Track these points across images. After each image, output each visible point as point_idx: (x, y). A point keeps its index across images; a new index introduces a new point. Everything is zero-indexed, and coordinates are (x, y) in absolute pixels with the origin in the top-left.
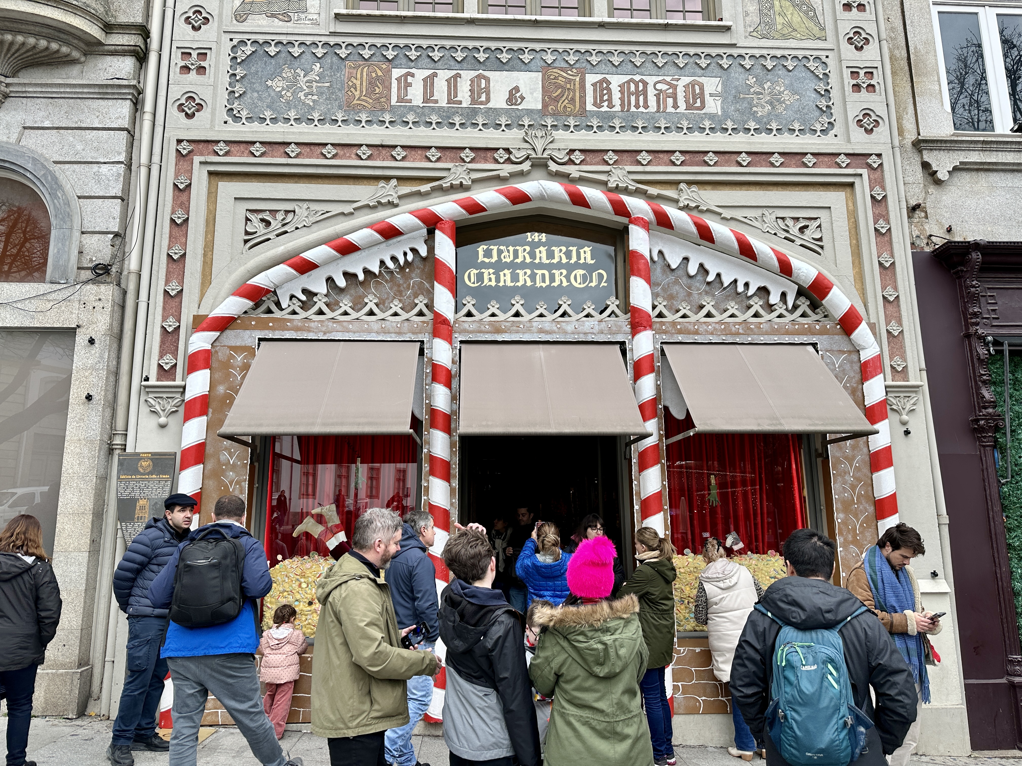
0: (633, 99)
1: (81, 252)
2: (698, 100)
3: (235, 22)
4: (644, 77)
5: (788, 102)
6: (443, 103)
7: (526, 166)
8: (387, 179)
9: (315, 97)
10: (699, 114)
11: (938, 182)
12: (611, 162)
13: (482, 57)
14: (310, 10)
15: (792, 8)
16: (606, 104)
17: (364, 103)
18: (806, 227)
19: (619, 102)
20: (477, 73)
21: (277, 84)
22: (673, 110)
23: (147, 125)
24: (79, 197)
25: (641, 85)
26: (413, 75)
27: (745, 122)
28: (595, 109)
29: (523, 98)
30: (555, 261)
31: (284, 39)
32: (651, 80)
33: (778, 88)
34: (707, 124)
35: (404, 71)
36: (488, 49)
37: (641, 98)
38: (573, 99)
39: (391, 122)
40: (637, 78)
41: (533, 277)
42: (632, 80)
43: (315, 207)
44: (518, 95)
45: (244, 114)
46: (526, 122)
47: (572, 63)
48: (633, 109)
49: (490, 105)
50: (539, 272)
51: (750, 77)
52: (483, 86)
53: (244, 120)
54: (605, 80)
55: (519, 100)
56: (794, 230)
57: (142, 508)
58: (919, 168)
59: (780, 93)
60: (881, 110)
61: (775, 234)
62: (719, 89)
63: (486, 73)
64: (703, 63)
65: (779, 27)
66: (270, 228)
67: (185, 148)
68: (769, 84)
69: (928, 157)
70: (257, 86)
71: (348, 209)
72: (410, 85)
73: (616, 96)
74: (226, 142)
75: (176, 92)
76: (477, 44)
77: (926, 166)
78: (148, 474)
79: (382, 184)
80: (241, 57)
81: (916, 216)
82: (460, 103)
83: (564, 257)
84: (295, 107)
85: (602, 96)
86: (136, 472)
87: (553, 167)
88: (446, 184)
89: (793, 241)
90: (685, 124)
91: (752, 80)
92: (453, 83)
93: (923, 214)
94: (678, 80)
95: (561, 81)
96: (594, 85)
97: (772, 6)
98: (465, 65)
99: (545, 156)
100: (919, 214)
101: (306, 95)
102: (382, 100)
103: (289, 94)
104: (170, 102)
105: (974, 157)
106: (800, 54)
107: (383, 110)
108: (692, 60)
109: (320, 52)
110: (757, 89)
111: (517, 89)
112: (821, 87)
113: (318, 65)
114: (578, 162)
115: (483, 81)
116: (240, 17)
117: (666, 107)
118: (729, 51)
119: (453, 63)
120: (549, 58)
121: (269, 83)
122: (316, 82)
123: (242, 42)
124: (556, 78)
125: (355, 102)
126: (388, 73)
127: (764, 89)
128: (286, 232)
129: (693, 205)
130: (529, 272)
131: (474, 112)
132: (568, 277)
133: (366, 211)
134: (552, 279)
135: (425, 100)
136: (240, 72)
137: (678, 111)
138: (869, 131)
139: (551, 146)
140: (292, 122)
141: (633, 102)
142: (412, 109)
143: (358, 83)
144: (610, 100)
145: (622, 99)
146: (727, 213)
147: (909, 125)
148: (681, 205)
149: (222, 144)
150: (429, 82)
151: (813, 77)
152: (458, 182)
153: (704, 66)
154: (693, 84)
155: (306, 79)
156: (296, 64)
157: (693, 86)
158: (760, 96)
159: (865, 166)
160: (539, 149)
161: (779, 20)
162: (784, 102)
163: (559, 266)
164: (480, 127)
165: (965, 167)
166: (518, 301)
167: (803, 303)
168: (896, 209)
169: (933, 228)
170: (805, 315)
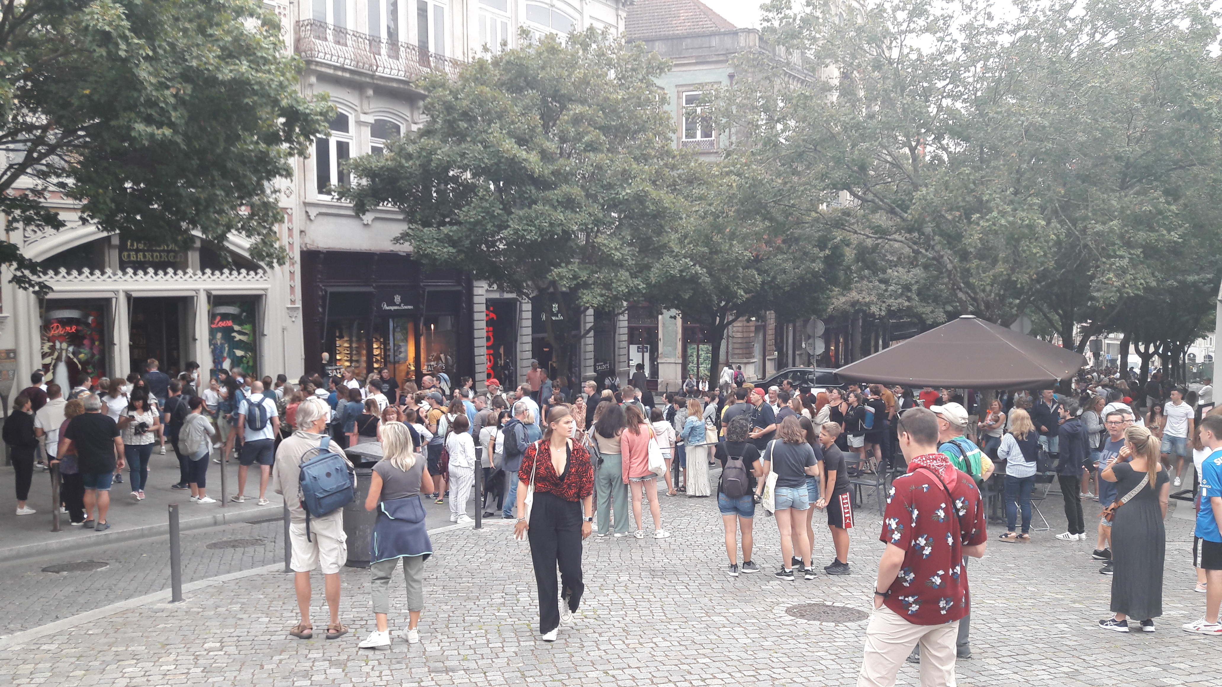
11: (310, 220)
41: (152, 256)
50: (155, 254)
58: (304, 213)
60: (293, 189)
66: (38, 235)
69: (308, 209)
77: (307, 212)
81: (302, 235)
83: (166, 247)
93: (305, 234)
105: (324, 210)
130: (150, 254)
132: (167, 256)
134: (161, 257)
138: (288, 197)
147: (302, 194)
159: (286, 213)
163: (164, 251)
165: (320, 214)
166: (151, 271)
167: (260, 271)
168: (296, 233)
169: (307, 240)
170: (261, 277)
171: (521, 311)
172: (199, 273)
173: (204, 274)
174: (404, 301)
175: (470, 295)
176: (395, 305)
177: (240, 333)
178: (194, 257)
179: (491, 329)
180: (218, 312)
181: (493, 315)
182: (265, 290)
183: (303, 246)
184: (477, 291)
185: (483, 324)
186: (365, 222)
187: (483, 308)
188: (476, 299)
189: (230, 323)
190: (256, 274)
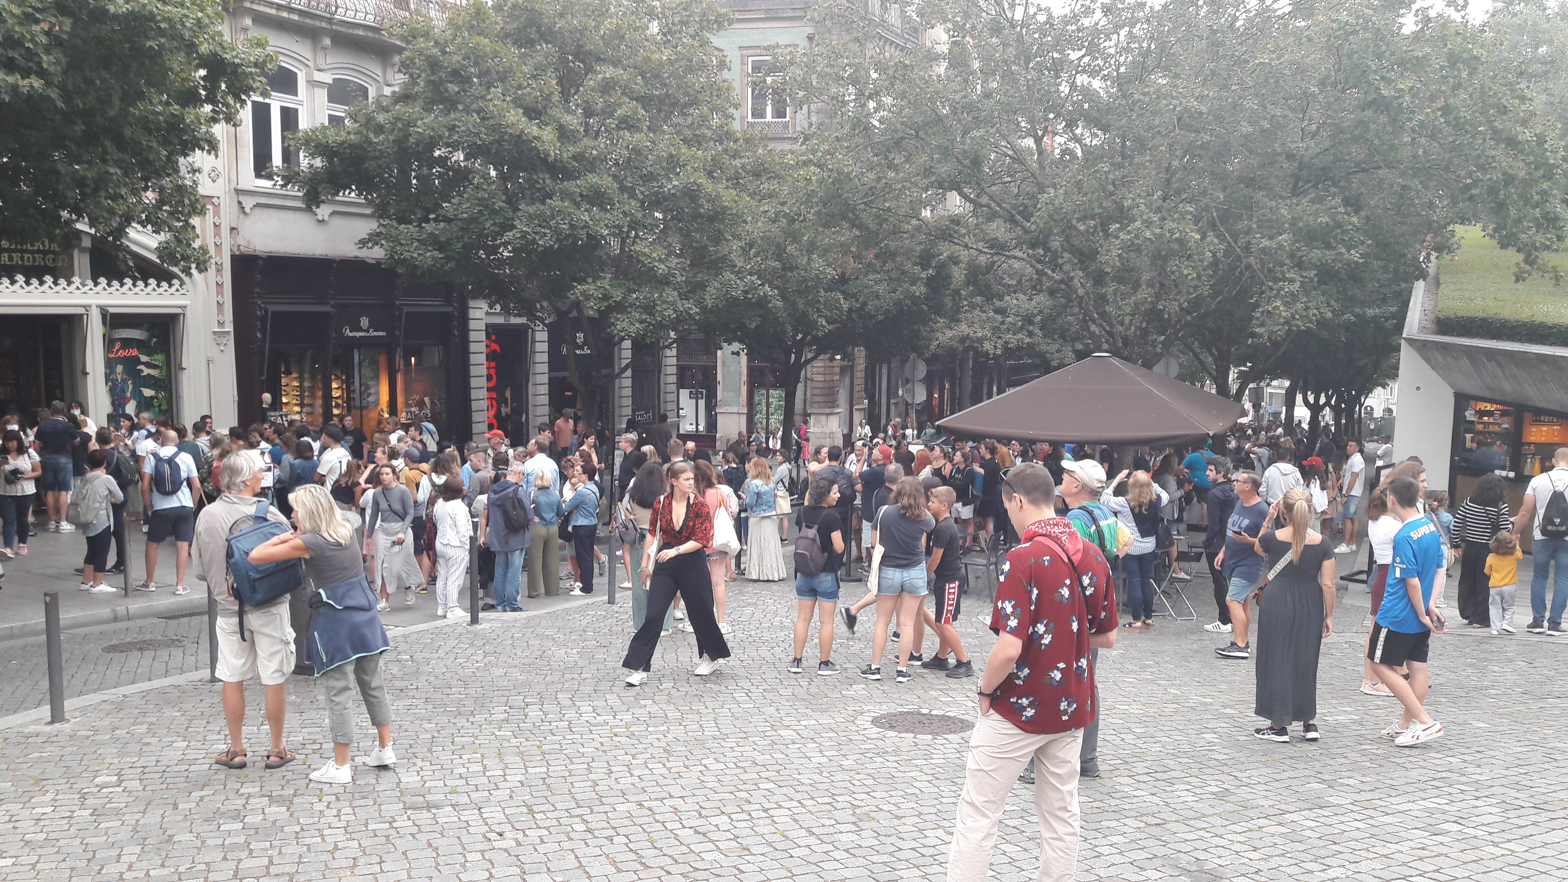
11: (245, 213)
30: (35, 248)
41: (22, 258)
50: (26, 256)
58: (236, 203)
60: (221, 169)
69: (241, 199)
77: (240, 203)
81: (234, 234)
83: (40, 245)
93: (237, 233)
100: (235, 232)
105: (263, 200)
130: (18, 254)
132: (44, 259)
134: (34, 259)
138: (214, 181)
147: (234, 177)
159: (211, 203)
163: (39, 251)
165: (258, 205)
166: (20, 278)
167: (175, 281)
168: (225, 230)
169: (240, 240)
170: (177, 290)
171: (534, 341)
172: (90, 283)
173: (96, 284)
174: (373, 325)
175: (464, 319)
176: (362, 330)
177: (148, 365)
178: (81, 261)
179: (493, 364)
180: (117, 336)
181: (495, 347)
182: (183, 307)
183: (235, 249)
184: (473, 314)
185: (482, 359)
186: (320, 218)
187: (482, 336)
188: (472, 325)
189: (134, 352)
190: (170, 286)
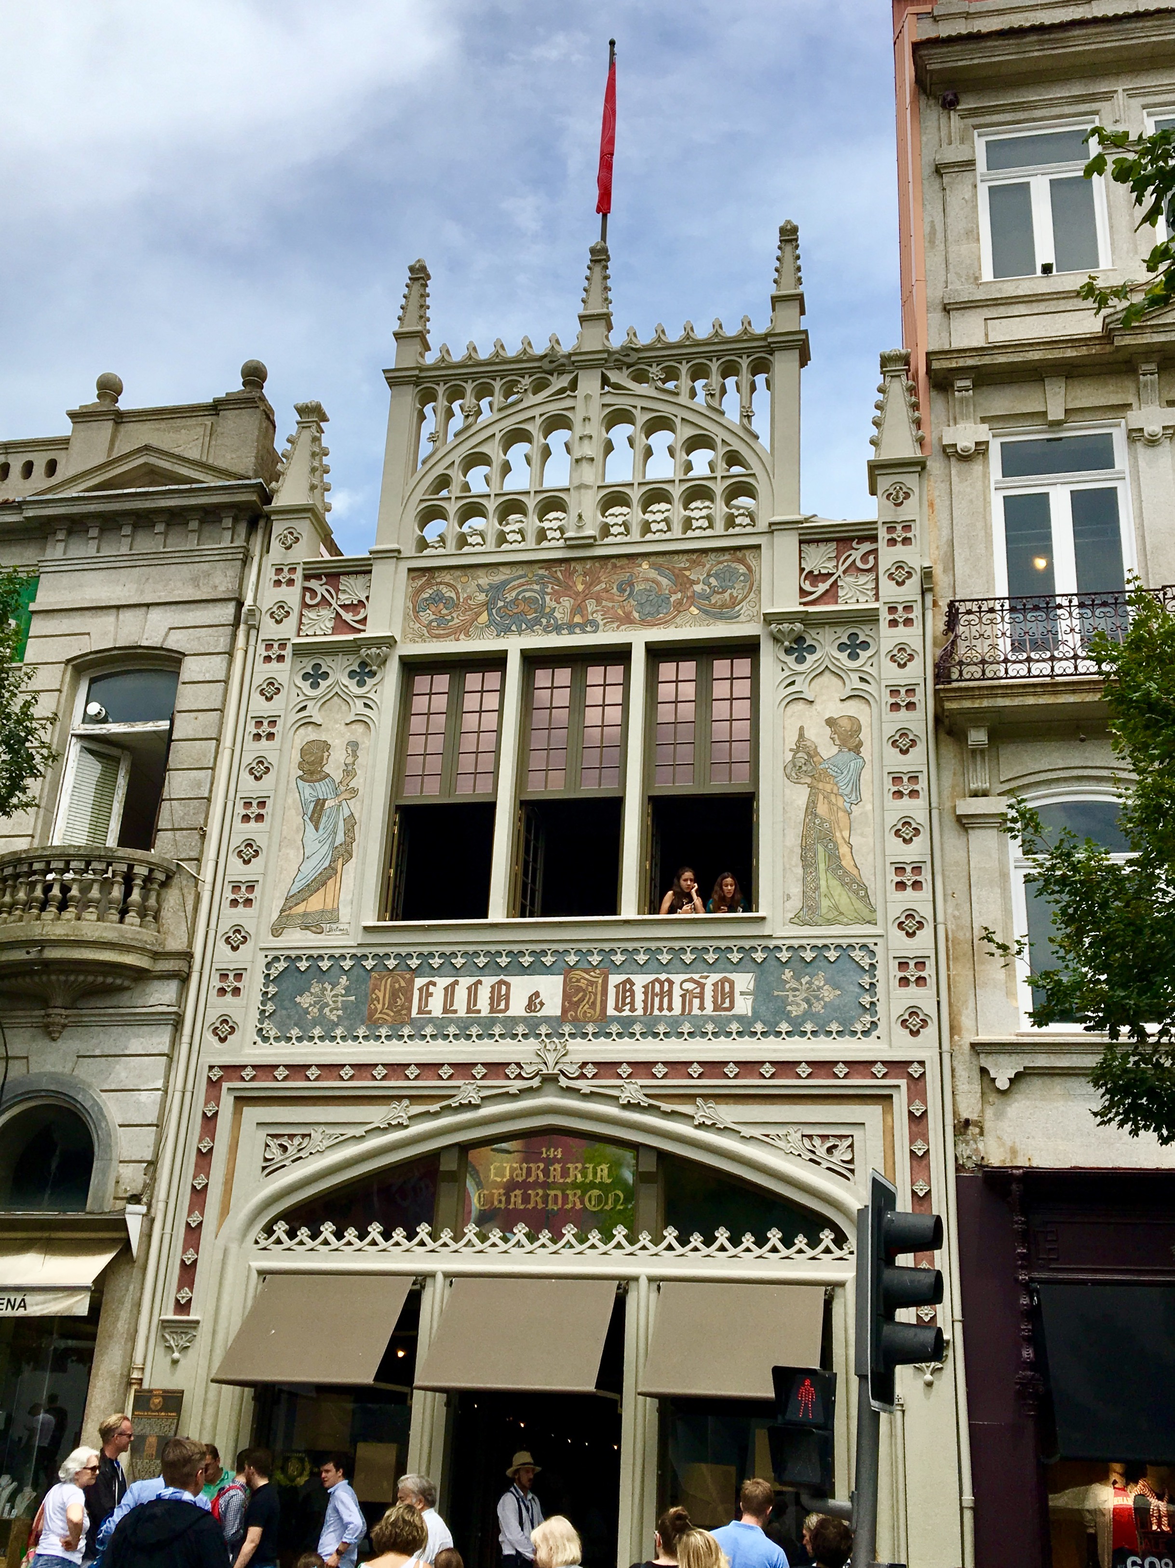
0: (657, 1000)
1: (118, 1182)
2: (727, 1000)
3: (271, 937)
4: (671, 977)
5: (827, 999)
6: (462, 1013)
7: (535, 1083)
8: (400, 1098)
9: (340, 1012)
10: (727, 1016)
11: (999, 1091)
12: (624, 1076)
13: (503, 961)
14: (342, 919)
15: (840, 888)
16: (628, 1007)
17: (385, 1017)
18: (835, 1146)
19: (642, 1005)
20: (498, 979)
21: (305, 1000)
22: (699, 1012)
23: (184, 1048)
24: (120, 1126)
25: (666, 984)
26: (434, 984)
27: (777, 1024)
28: (617, 1013)
29: (542, 1004)
30: (569, 1180)
31: (315, 953)
32: (677, 978)
33: (816, 983)
34: (734, 1027)
35: (427, 980)
36: (511, 952)
37: (666, 1000)
38: (594, 1003)
39: (409, 1036)
40: (663, 977)
41: (544, 1198)
42: (657, 980)
43: (330, 1131)
44: (538, 1001)
45: (272, 1034)
46: (543, 1030)
47: (595, 963)
48: (656, 1012)
49: (508, 1014)
50: (552, 1193)
51: (787, 971)
52: (503, 992)
53: (272, 1041)
54: (628, 981)
55: (539, 1006)
56: (821, 1151)
57: (150, 1446)
58: (976, 1075)
59: (819, 988)
60: (931, 1008)
61: (799, 1155)
62: (751, 986)
63: (506, 979)
64: (735, 957)
65: (824, 911)
66: (287, 1154)
67: (216, 1074)
68: (807, 978)
69: (987, 1061)
70: (286, 1003)
71: (359, 1131)
72: (431, 995)
73: (639, 997)
74: (254, 1067)
75: (213, 1016)
76: (500, 948)
77: (984, 1071)
78: (158, 1411)
79: (395, 1104)
80: (274, 973)
81: (969, 1132)
82: (479, 1011)
83: (579, 1176)
84: (321, 1025)
85: (624, 998)
86: (149, 1409)
87: (564, 1082)
88: (454, 1102)
89: (819, 1163)
90: (710, 1028)
91: (788, 974)
92: (473, 991)
93: (977, 1130)
94: (707, 977)
95: (583, 984)
96: (617, 987)
97: (817, 888)
98: (486, 970)
99: (556, 1071)
100: (973, 1130)
101: (331, 1011)
102: (404, 1012)
103: (316, 1010)
104: (206, 1025)
105: (1042, 1061)
106: (844, 942)
107: (403, 1024)
108: (723, 954)
109: (347, 964)
110: (794, 984)
111: (537, 994)
112: (866, 980)
113: (345, 977)
114: (590, 1076)
115: (504, 987)
116: (276, 931)
117: (691, 1010)
118: (764, 942)
119: (474, 969)
120: (572, 959)
121: (298, 999)
122: (342, 996)
123: (276, 959)
124: (578, 981)
125: (377, 1016)
126: (411, 982)
127: (801, 984)
128: (301, 1158)
129: (709, 1122)
130: (540, 1192)
131: (493, 1022)
133: (376, 1133)
134: (565, 1199)
135: (445, 1011)
136: (272, 990)
137: (704, 1012)
138: (914, 1033)
139: (565, 1059)
140: (316, 1040)
141: (657, 1005)
142: (431, 1020)
143: (381, 995)
144: (632, 1003)
145: (645, 1002)
146: (746, 1131)
147: (968, 1021)
148: (696, 1123)
149: (249, 1069)
150: (450, 991)
151: (858, 969)
152: (466, 1102)
153: (735, 960)
154: (723, 981)
155: (333, 993)
156: (325, 978)
157: (723, 984)
158: (797, 993)
159: (906, 1075)
160: (551, 1063)
161: (825, 903)
162: (822, 999)
163: (575, 1185)
164: (497, 1038)
165: (1027, 1072)
166: (523, 1231)
167: (827, 1236)
168: (941, 1128)
169: (984, 1147)
170: (827, 1251)
172: (646, 1237)
173: (656, 1238)
178: (647, 1200)
182: (836, 1285)
183: (967, 1163)
190: (814, 1243)
